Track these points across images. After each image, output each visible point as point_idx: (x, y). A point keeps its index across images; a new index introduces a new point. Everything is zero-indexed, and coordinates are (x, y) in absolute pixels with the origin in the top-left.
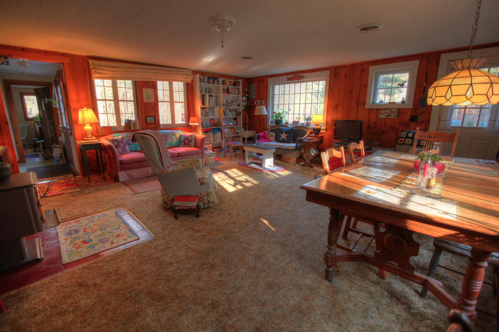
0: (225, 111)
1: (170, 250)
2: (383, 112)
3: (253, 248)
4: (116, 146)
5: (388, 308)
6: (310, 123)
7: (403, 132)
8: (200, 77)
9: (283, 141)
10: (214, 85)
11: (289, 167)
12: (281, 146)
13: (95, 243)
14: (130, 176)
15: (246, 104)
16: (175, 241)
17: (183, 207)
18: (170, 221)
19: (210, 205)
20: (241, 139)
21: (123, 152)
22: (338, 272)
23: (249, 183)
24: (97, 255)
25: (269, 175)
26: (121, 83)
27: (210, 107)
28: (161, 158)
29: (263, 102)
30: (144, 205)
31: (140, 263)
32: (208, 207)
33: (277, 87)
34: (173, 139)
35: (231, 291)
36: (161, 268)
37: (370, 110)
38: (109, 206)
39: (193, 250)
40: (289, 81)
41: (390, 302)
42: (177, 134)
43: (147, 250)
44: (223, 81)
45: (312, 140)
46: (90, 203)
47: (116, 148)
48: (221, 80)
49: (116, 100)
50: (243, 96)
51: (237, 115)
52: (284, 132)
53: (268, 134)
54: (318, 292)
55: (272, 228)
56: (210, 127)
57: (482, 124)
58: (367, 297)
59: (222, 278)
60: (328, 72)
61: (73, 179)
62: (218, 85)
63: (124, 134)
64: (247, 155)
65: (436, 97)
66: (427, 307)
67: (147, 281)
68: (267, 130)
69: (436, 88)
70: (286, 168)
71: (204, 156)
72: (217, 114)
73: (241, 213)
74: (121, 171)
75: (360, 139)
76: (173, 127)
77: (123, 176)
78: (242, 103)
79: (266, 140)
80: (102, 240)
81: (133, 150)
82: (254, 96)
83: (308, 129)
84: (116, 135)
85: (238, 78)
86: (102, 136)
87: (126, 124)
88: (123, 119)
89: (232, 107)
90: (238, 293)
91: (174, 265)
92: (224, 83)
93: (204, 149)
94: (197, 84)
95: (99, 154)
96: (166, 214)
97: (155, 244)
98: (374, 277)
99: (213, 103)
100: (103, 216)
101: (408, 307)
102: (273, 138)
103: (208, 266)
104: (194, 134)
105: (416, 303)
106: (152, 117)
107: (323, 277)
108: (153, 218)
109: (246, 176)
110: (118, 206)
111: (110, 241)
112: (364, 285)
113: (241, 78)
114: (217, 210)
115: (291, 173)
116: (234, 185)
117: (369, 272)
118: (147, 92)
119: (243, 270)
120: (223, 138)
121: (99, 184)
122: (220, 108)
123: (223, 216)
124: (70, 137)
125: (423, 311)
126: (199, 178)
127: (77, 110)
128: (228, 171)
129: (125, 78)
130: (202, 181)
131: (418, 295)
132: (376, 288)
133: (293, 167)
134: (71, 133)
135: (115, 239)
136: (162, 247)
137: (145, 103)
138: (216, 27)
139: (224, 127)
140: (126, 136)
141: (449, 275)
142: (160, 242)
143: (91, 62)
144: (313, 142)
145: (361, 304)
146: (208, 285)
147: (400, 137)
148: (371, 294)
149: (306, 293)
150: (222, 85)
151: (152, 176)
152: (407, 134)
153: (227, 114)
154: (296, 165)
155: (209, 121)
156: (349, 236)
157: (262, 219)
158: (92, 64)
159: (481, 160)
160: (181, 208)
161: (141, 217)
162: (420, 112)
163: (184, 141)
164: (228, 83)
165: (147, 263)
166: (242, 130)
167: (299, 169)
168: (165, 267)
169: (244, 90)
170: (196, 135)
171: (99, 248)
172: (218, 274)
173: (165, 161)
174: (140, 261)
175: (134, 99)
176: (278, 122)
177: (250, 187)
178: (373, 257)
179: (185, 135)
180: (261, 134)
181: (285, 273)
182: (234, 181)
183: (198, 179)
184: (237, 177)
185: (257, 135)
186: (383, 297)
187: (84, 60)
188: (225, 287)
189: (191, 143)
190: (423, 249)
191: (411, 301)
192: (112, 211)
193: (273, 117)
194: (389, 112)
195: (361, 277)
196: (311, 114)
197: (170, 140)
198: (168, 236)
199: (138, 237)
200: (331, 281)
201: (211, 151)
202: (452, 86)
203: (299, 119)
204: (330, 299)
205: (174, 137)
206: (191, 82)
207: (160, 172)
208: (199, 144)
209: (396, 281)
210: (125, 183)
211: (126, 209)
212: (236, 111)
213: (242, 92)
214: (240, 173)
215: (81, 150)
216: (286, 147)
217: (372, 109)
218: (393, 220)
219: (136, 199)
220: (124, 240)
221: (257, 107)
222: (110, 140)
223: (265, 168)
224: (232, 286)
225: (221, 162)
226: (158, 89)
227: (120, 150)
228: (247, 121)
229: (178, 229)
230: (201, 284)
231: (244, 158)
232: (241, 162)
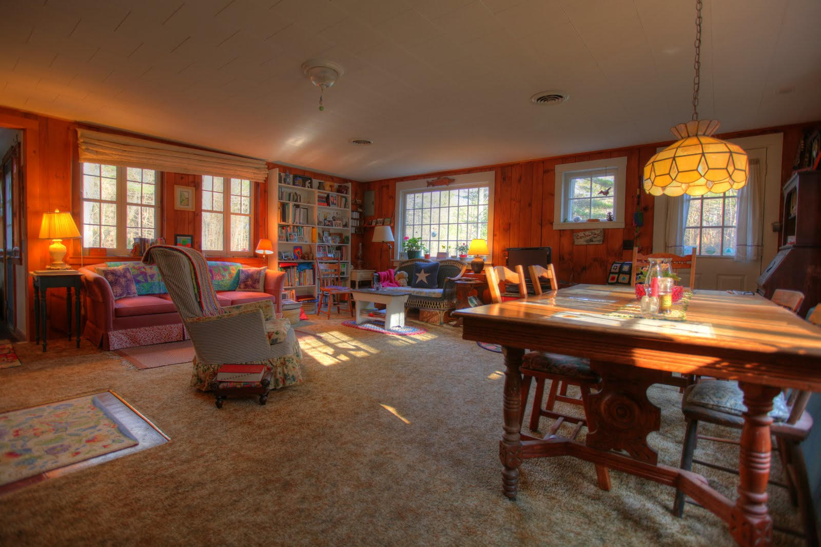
0: (322, 234)
1: (201, 461)
2: (581, 234)
3: (368, 450)
4: (111, 283)
5: (621, 537)
6: (465, 256)
7: (615, 265)
8: (279, 174)
9: (422, 285)
10: (304, 188)
11: (432, 328)
12: (417, 293)
13: (37, 454)
14: (134, 340)
15: (358, 225)
16: (213, 445)
17: (235, 384)
18: (206, 412)
19: (288, 383)
20: (349, 283)
21: (125, 295)
22: (526, 485)
23: (362, 352)
24: (38, 477)
25: (398, 339)
26: (133, 173)
27: (295, 224)
28: (199, 295)
29: (388, 220)
30: (156, 386)
31: (133, 487)
32: (284, 388)
33: (410, 198)
34: (224, 276)
35: (324, 526)
36: (178, 493)
37: (561, 232)
38: (81, 390)
39: (249, 459)
40: (431, 187)
41: (622, 527)
42: (232, 269)
43: (153, 462)
44: (320, 183)
45: (470, 280)
46: (39, 386)
47: (112, 286)
48: (316, 182)
49: (121, 201)
50: (352, 211)
51: (342, 241)
52: (423, 270)
53: (396, 273)
54: (492, 520)
55: (403, 419)
56: (293, 260)
57: (729, 251)
58: (582, 522)
59: (305, 506)
60: (493, 173)
61: (10, 346)
62: (310, 189)
63: (130, 264)
64: (358, 307)
65: (656, 176)
66: (688, 531)
67: (144, 518)
68: (394, 268)
69: (655, 164)
70: (426, 330)
71: (281, 309)
72: (307, 238)
73: (345, 396)
74: (115, 329)
75: (549, 263)
76: (225, 256)
77: (117, 338)
78: (351, 223)
79: (391, 284)
80: (54, 448)
81: (144, 292)
82: (371, 211)
83: (463, 264)
84: (112, 263)
85: (346, 180)
86: (85, 265)
87: (136, 246)
88: (131, 236)
89: (334, 227)
90: (336, 530)
91: (207, 487)
92: (321, 186)
93: (281, 297)
94: (275, 187)
95: (74, 298)
96: (199, 400)
97: (169, 451)
98: (592, 489)
99: (300, 219)
100: (63, 406)
101: (656, 534)
102: (404, 281)
103: (277, 485)
104: (265, 269)
105: (668, 526)
106: (188, 236)
107: (500, 494)
108: (172, 408)
109: (356, 342)
110: (99, 391)
111: (73, 449)
112: (574, 502)
113: (351, 181)
114: (300, 392)
115: (437, 337)
116: (334, 354)
117: (580, 480)
118: (182, 193)
119: (347, 489)
120: (317, 281)
121: (64, 354)
122: (313, 228)
123: (311, 401)
124: (17, 267)
125: (682, 540)
126: (268, 333)
127: (39, 215)
128: (323, 335)
129: (142, 165)
130: (274, 337)
131: (669, 514)
132: (596, 506)
133: (439, 328)
134: (21, 260)
135: (84, 446)
136: (184, 457)
137: (177, 211)
138: (312, 78)
139: (318, 261)
140: (134, 268)
141: (716, 479)
142: (181, 448)
143: (80, 132)
144: (471, 284)
145: (572, 535)
146: (275, 520)
147: (611, 273)
148: (588, 517)
149: (469, 522)
150: (318, 190)
151: (177, 341)
152: (621, 267)
153: (324, 240)
154: (445, 325)
155: (292, 249)
156: (540, 426)
157: (383, 405)
158: (82, 136)
159: (734, 292)
160: (230, 385)
161: (147, 407)
162: (636, 234)
163: (245, 282)
164: (327, 188)
165: (147, 486)
166: (351, 267)
167: (450, 331)
168: (188, 491)
169: (356, 202)
170: (268, 270)
171: (47, 462)
172: (298, 498)
173: (206, 300)
174: (134, 482)
175: (155, 204)
176: (413, 254)
177: (363, 358)
178: (585, 445)
179: (246, 271)
180: (383, 273)
181: (428, 491)
182: (334, 348)
183: (266, 333)
184: (340, 342)
185: (377, 274)
186: (610, 520)
187: (69, 129)
188: (309, 521)
189: (257, 286)
190: (667, 440)
191: (660, 524)
192: (87, 400)
193: (404, 246)
194: (589, 235)
195: (567, 490)
196: (467, 241)
197: (218, 278)
198: (200, 437)
199: (136, 440)
200: (515, 500)
201: (293, 301)
202: (677, 159)
203: (449, 247)
204: (515, 530)
205: (226, 274)
206: (263, 182)
207: (195, 319)
208: (272, 288)
209: (629, 493)
210: (120, 353)
211: (116, 395)
212: (340, 235)
213: (352, 204)
214: (345, 338)
215: (36, 288)
216: (426, 293)
217: (563, 230)
218: (612, 354)
219: (139, 377)
220: (105, 447)
221: (376, 228)
222: (98, 271)
223: (390, 330)
224: (324, 518)
225: (312, 321)
226: (203, 189)
227: (119, 290)
228: (360, 252)
229: (222, 424)
230: (260, 518)
231: (353, 315)
232: (349, 321)
